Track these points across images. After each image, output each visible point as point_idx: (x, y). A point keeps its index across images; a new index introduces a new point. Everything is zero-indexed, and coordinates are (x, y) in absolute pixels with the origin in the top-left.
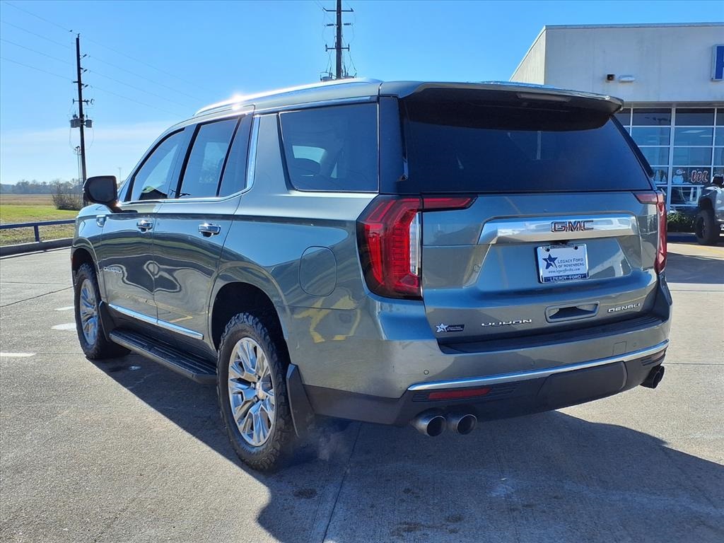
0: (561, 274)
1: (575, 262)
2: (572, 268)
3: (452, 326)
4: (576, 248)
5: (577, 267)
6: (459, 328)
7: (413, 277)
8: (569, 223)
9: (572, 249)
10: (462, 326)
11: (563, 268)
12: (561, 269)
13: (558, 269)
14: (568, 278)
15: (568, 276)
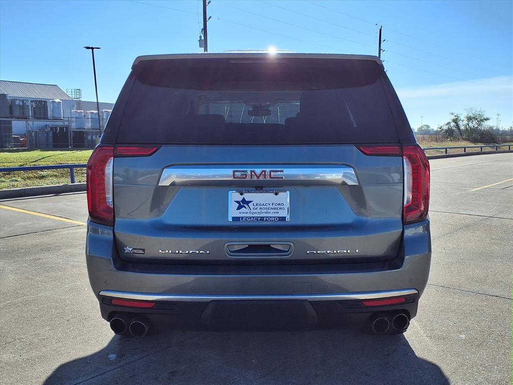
0: (255, 215)
1: (274, 206)
2: (268, 211)
3: (135, 249)
4: (276, 194)
5: (276, 211)
6: (141, 252)
7: (109, 208)
8: (251, 172)
9: (272, 195)
10: (144, 250)
11: (258, 210)
12: (255, 211)
13: (252, 211)
14: (262, 219)
15: (263, 217)
